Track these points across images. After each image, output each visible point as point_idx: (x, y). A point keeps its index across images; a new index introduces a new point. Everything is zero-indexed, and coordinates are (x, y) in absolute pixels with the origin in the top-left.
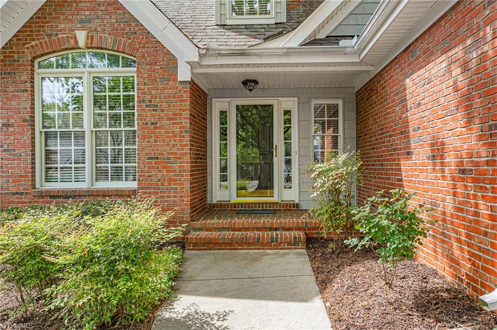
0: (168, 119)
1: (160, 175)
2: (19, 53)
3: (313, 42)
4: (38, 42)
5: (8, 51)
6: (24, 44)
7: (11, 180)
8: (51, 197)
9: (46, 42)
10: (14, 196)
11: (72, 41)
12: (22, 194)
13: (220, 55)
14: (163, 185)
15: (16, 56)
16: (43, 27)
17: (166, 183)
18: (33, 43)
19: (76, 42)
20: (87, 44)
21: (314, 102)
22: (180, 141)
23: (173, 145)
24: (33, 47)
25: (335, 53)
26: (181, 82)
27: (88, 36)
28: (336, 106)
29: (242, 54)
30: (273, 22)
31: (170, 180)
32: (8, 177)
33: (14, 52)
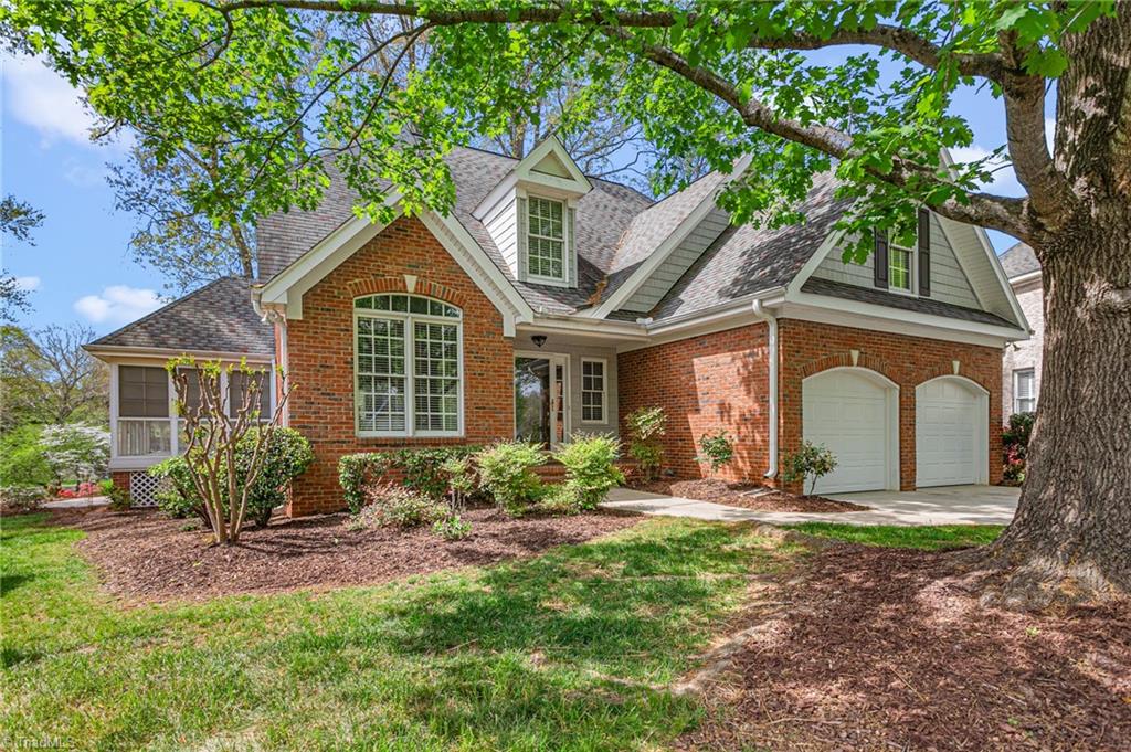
0: (495, 371)
1: (487, 424)
2: (339, 289)
3: (612, 315)
4: (362, 280)
5: (326, 285)
6: (346, 280)
7: (329, 426)
8: (377, 445)
9: (371, 282)
10: (334, 445)
11: (400, 285)
12: (344, 442)
13: (548, 318)
14: (490, 433)
15: (336, 292)
16: (369, 265)
17: (493, 431)
18: (357, 281)
19: (405, 286)
20: (416, 289)
21: (584, 359)
22: (505, 392)
23: (500, 396)
24: (356, 284)
25: (632, 327)
26: (506, 338)
27: (417, 283)
28: (601, 365)
29: (566, 320)
30: (567, 286)
31: (496, 429)
32: (327, 423)
33: (335, 288)
